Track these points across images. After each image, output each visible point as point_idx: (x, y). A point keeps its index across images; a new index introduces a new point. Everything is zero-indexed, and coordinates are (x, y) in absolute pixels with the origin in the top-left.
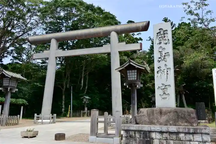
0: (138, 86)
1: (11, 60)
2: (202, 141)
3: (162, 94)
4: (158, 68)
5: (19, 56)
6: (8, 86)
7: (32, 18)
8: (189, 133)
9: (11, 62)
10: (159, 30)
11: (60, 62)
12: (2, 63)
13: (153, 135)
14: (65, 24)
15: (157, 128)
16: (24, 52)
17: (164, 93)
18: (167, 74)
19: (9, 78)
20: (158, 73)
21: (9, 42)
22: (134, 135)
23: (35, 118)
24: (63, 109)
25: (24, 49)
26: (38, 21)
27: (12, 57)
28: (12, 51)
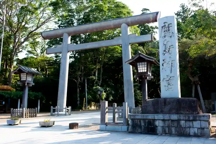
0: (148, 78)
1: (26, 54)
2: (201, 128)
3: (167, 85)
4: (163, 60)
5: (33, 51)
6: (25, 81)
7: (45, 13)
8: (190, 121)
9: (26, 56)
10: (164, 23)
11: (73, 56)
12: (18, 58)
13: (157, 123)
14: (76, 17)
15: (161, 116)
16: (38, 46)
17: (169, 84)
18: (172, 66)
19: (26, 73)
20: (163, 66)
21: (23, 37)
22: (139, 123)
23: (52, 110)
24: (78, 102)
25: (38, 43)
26: (50, 15)
27: (27, 51)
28: (27, 45)
